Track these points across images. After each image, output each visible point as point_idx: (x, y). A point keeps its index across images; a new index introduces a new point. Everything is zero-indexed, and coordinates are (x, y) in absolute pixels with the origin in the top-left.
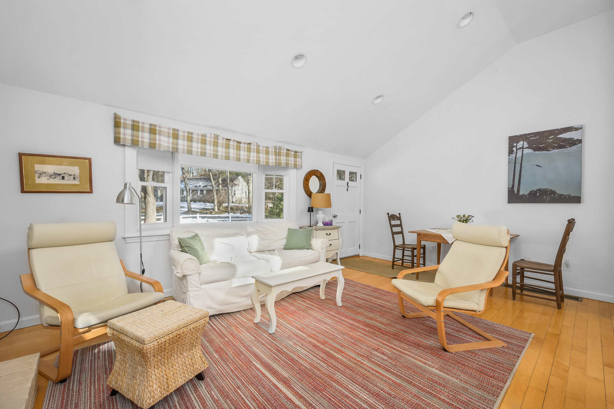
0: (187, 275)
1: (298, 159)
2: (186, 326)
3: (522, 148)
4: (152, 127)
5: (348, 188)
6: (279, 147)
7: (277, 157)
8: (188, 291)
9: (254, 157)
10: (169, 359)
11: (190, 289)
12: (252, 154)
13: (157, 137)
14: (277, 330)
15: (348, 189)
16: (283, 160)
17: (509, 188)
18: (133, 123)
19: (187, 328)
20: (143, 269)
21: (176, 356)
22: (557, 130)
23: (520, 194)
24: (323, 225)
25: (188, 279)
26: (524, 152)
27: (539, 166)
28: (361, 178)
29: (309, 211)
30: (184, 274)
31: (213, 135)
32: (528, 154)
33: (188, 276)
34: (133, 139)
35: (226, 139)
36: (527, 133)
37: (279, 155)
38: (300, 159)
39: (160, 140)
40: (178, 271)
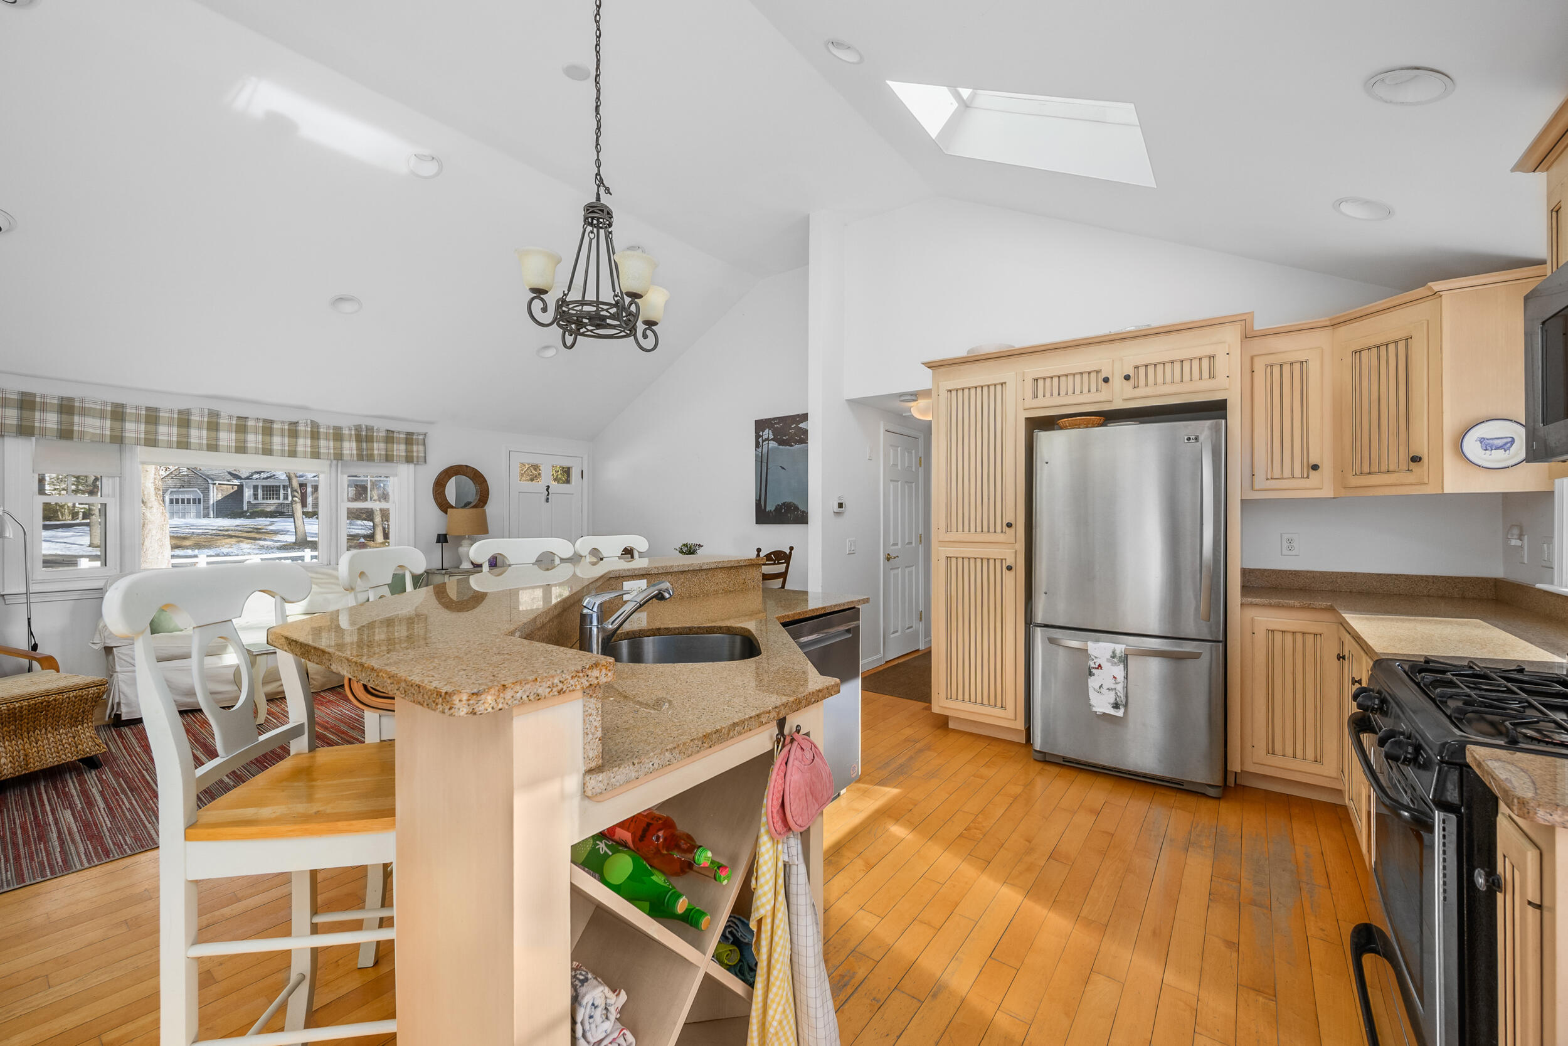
0: (112, 647)
1: (415, 448)
2: (61, 693)
3: (767, 439)
4: (64, 403)
5: (549, 497)
6: (366, 426)
7: (364, 445)
8: (117, 672)
9: (305, 446)
10: (31, 733)
11: (118, 668)
12: (301, 441)
13: (77, 419)
14: (268, 718)
15: (548, 499)
16: (379, 449)
17: (756, 500)
18: (22, 397)
19: (63, 696)
20: (33, 643)
21: (44, 730)
22: (798, 416)
23: (767, 510)
24: (472, 566)
25: (115, 652)
26: (770, 446)
27: (783, 468)
28: (582, 477)
29: (438, 541)
30: (107, 645)
31: (206, 412)
32: (773, 448)
33: (114, 649)
34: (21, 425)
35: (237, 417)
36: (772, 417)
37: (366, 442)
38: (421, 448)
39: (82, 425)
40: (95, 642)
